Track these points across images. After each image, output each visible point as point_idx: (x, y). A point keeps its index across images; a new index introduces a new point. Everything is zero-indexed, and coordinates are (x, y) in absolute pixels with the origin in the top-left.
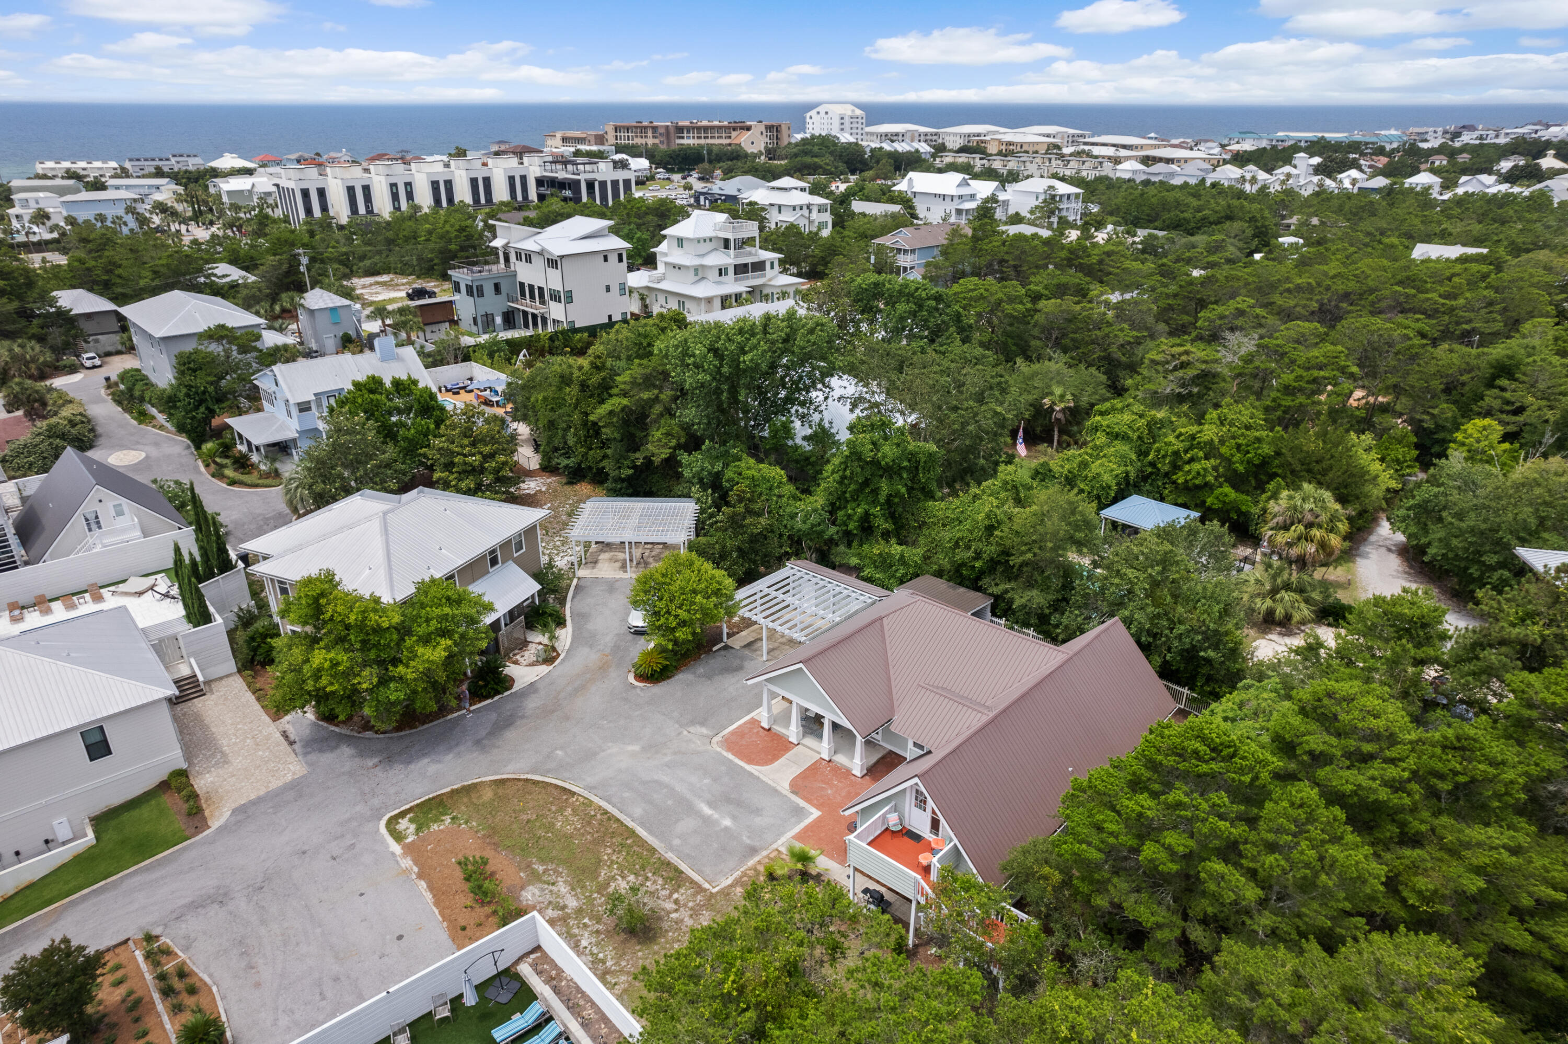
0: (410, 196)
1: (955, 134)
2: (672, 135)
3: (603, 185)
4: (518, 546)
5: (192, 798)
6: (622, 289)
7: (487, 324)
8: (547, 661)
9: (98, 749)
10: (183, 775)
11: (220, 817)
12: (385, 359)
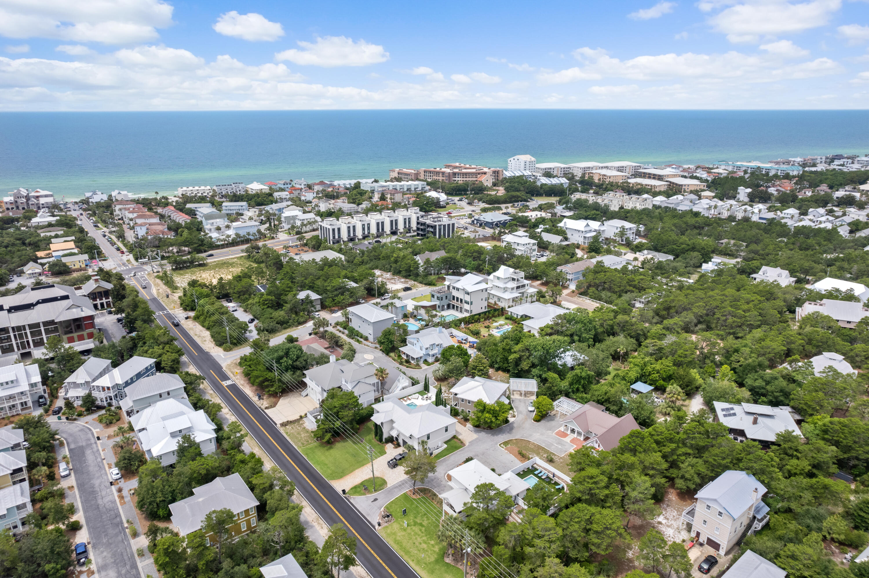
0: (369, 228)
1: (578, 168)
2: (451, 177)
3: (444, 226)
4: (506, 391)
5: (460, 440)
6: (486, 299)
7: (442, 308)
8: (514, 417)
9: (446, 430)
10: (455, 436)
11: (467, 443)
12: (439, 333)
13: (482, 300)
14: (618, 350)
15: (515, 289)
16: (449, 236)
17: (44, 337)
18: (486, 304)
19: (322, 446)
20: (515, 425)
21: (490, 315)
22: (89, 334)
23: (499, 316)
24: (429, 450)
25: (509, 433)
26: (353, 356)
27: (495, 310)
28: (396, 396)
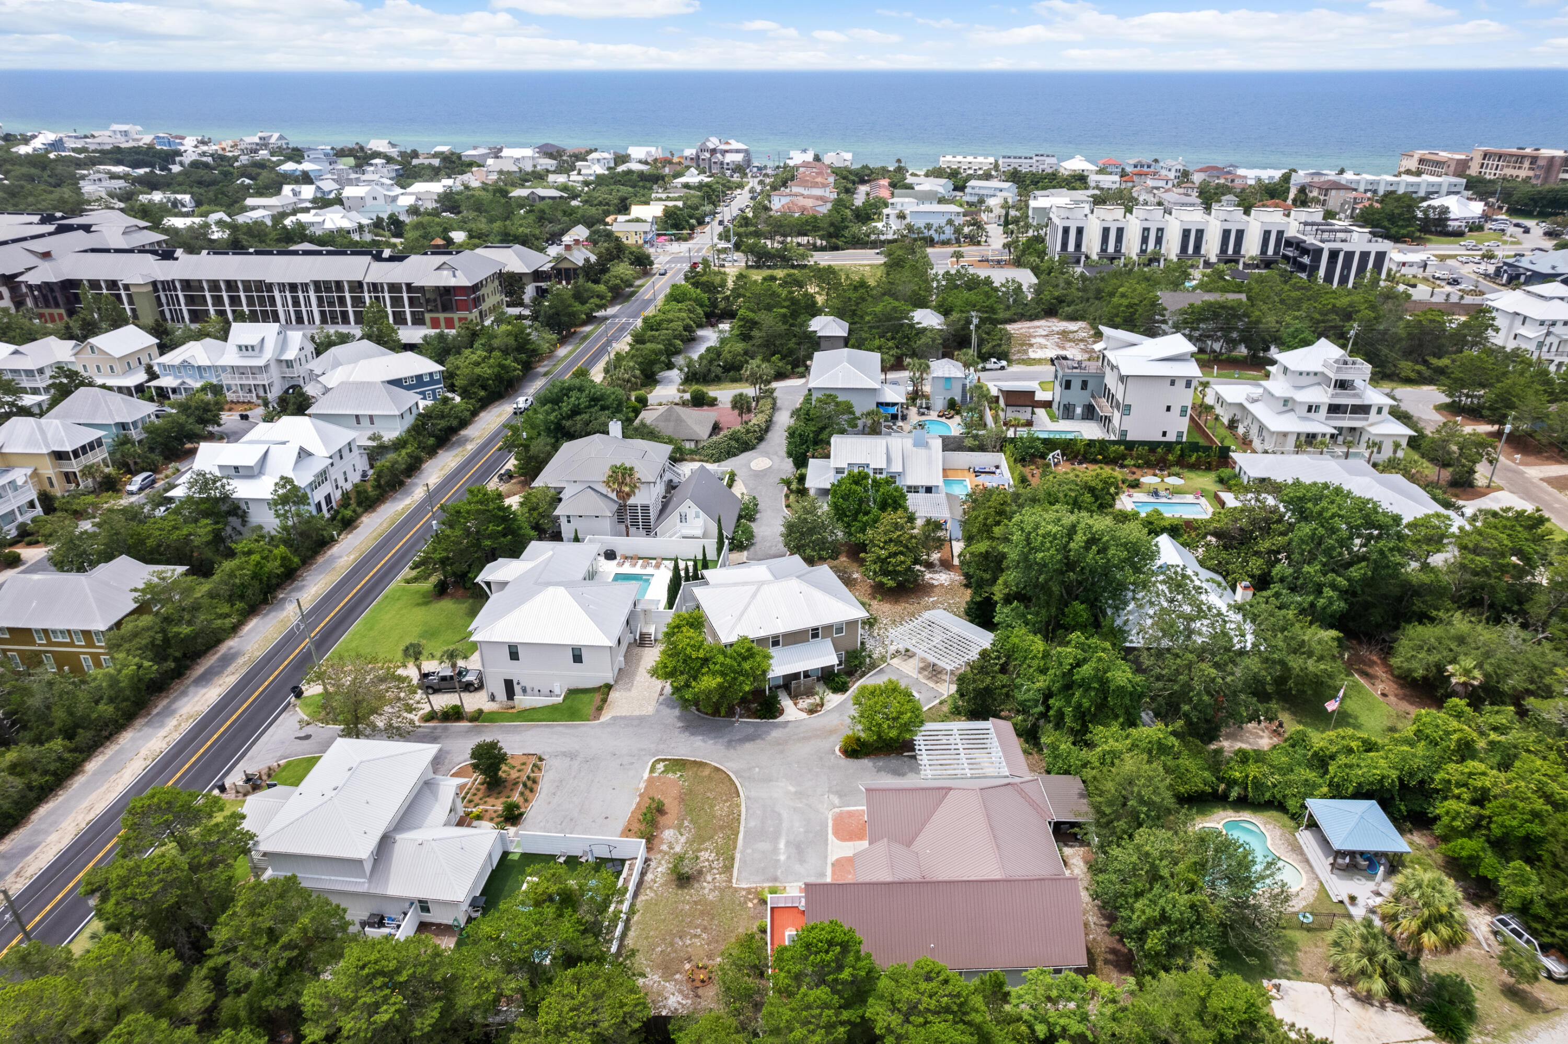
0: (1159, 241)
3: (1349, 255)
4: (839, 630)
5: (604, 701)
6: (1183, 411)
7: (1068, 412)
8: (811, 711)
9: (578, 658)
10: (609, 687)
11: (606, 717)
12: (916, 444)
13: (1168, 409)
14: (1450, 668)
15: (1324, 410)
16: (1344, 280)
17: (407, 309)
18: (1183, 425)
19: (425, 595)
20: (776, 734)
21: (1170, 457)
22: (460, 319)
23: (1209, 468)
24: (517, 689)
25: (730, 744)
26: (730, 453)
27: (1194, 447)
28: (622, 544)
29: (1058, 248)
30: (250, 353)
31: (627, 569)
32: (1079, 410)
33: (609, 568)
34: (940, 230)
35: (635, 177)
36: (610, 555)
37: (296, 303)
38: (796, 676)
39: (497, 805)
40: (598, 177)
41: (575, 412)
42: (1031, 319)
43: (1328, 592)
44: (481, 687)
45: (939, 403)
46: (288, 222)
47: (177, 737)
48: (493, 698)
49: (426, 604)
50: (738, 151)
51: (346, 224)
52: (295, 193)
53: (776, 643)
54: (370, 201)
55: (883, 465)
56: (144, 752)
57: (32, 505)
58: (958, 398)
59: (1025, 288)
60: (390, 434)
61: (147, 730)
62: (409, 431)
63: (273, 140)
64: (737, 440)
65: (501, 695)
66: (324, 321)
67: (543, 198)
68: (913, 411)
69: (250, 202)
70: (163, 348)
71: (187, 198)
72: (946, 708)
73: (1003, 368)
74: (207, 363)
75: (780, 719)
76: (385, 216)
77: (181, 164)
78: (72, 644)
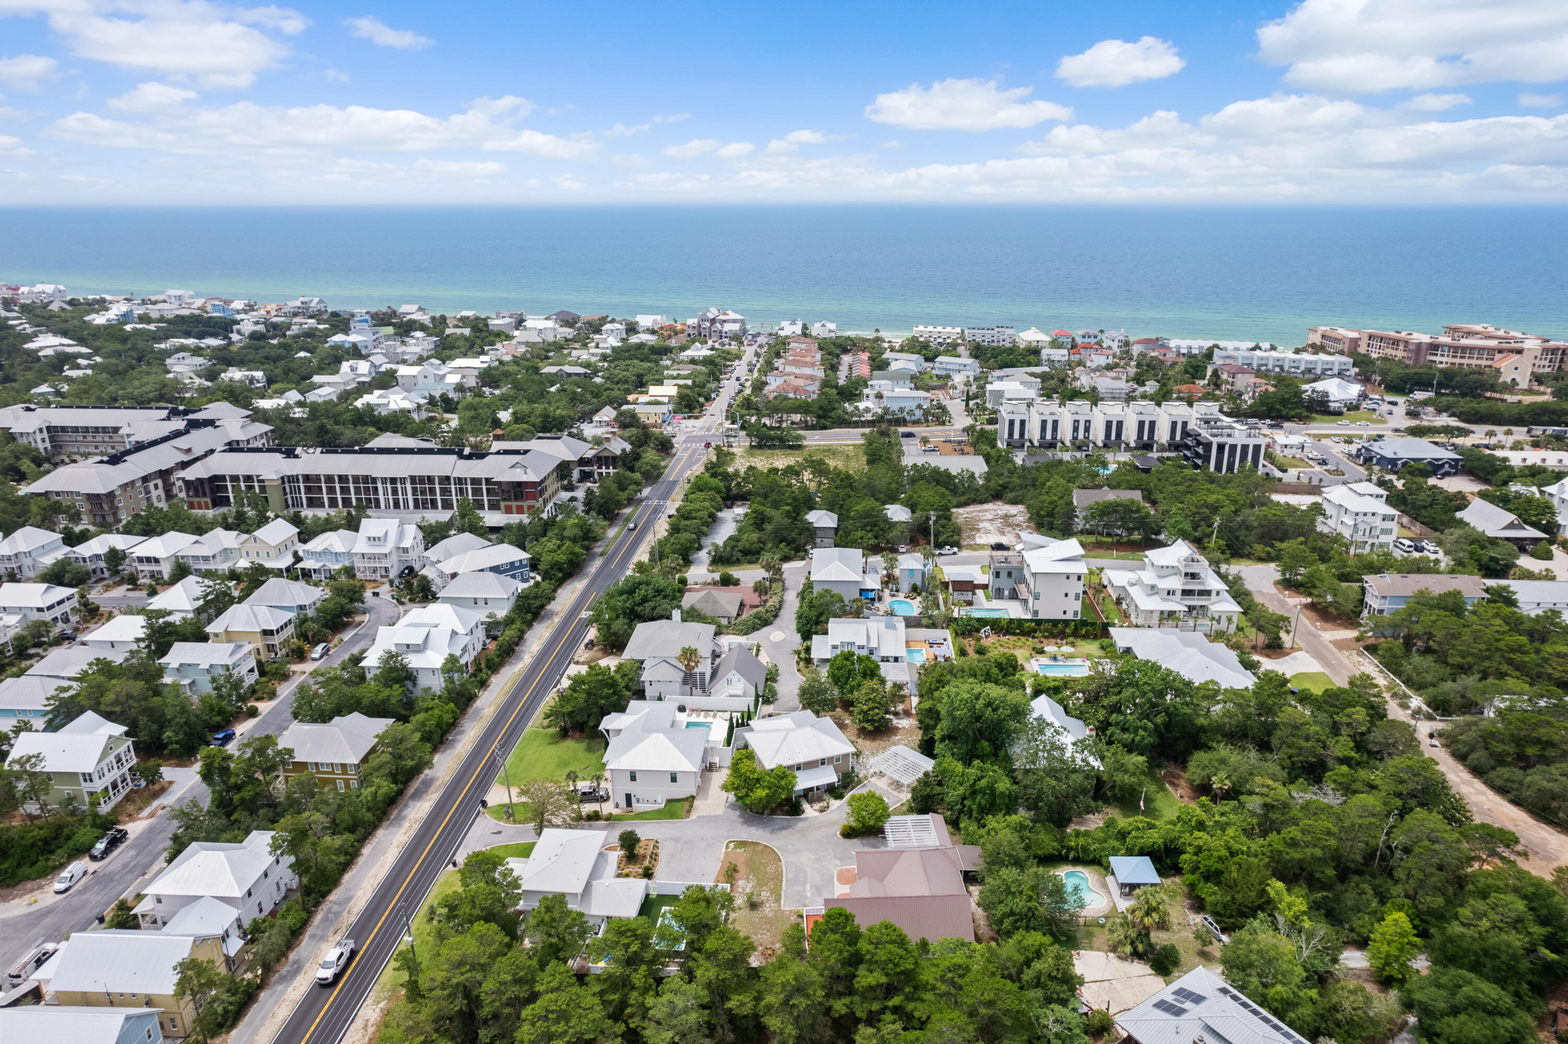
0: (1087, 429)
2: (1423, 352)
3: (1233, 448)
4: (838, 760)
5: (691, 806)
6: (1077, 597)
7: (999, 594)
8: (822, 811)
9: (674, 779)
10: (693, 797)
11: (693, 816)
12: (887, 627)
13: (1066, 595)
14: (1214, 779)
15: (1179, 594)
17: (485, 498)
18: (1078, 605)
19: (552, 736)
20: (800, 825)
21: (1068, 630)
22: (530, 507)
23: (1096, 638)
24: (634, 800)
25: (773, 831)
26: (755, 628)
27: (1084, 623)
28: (689, 701)
29: (1006, 436)
30: (377, 542)
31: (694, 718)
32: (1006, 593)
33: (683, 718)
34: (911, 413)
35: (646, 351)
36: (682, 709)
37: (395, 492)
38: (811, 789)
39: (637, 869)
40: (614, 349)
41: (644, 600)
42: (982, 502)
43: (1141, 732)
44: (608, 799)
45: (905, 586)
46: (359, 403)
47: (412, 833)
48: (617, 806)
49: (556, 743)
50: (734, 321)
51: (407, 405)
52: (353, 369)
53: (799, 768)
54: (421, 380)
55: (865, 643)
56: (395, 843)
57: (252, 670)
58: (919, 584)
59: (977, 475)
60: (502, 613)
61: (392, 829)
62: (513, 610)
63: (313, 304)
64: (759, 619)
65: (623, 803)
66: (416, 506)
67: (569, 375)
68: (887, 592)
69: (316, 379)
70: (304, 537)
71: (259, 374)
72: (904, 808)
73: (955, 553)
74: (343, 550)
75: (803, 816)
76: (437, 394)
77: (239, 332)
78: (333, 773)
